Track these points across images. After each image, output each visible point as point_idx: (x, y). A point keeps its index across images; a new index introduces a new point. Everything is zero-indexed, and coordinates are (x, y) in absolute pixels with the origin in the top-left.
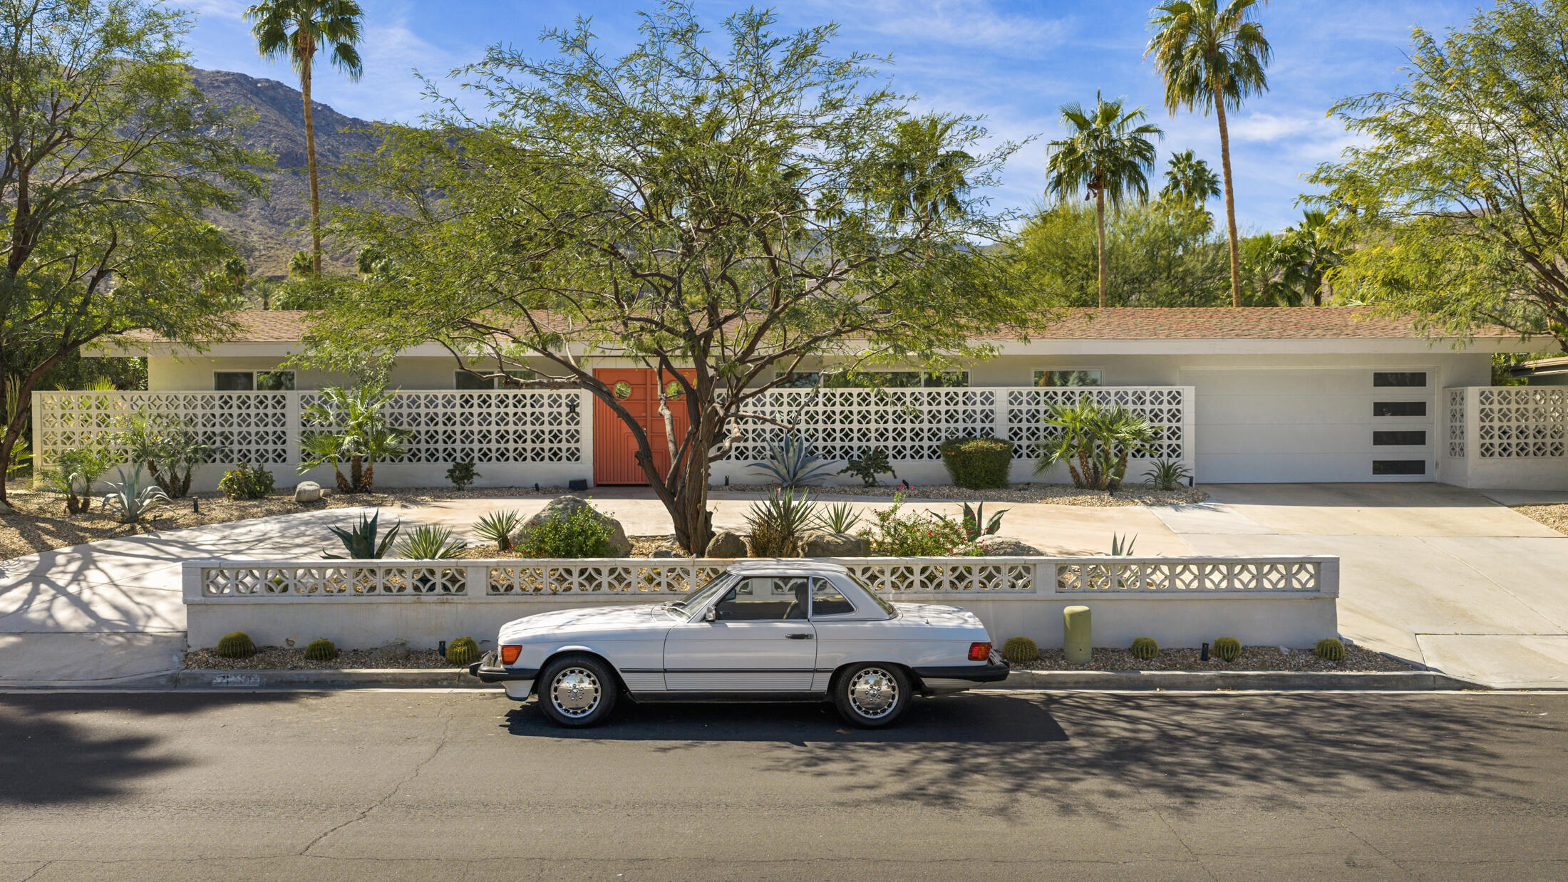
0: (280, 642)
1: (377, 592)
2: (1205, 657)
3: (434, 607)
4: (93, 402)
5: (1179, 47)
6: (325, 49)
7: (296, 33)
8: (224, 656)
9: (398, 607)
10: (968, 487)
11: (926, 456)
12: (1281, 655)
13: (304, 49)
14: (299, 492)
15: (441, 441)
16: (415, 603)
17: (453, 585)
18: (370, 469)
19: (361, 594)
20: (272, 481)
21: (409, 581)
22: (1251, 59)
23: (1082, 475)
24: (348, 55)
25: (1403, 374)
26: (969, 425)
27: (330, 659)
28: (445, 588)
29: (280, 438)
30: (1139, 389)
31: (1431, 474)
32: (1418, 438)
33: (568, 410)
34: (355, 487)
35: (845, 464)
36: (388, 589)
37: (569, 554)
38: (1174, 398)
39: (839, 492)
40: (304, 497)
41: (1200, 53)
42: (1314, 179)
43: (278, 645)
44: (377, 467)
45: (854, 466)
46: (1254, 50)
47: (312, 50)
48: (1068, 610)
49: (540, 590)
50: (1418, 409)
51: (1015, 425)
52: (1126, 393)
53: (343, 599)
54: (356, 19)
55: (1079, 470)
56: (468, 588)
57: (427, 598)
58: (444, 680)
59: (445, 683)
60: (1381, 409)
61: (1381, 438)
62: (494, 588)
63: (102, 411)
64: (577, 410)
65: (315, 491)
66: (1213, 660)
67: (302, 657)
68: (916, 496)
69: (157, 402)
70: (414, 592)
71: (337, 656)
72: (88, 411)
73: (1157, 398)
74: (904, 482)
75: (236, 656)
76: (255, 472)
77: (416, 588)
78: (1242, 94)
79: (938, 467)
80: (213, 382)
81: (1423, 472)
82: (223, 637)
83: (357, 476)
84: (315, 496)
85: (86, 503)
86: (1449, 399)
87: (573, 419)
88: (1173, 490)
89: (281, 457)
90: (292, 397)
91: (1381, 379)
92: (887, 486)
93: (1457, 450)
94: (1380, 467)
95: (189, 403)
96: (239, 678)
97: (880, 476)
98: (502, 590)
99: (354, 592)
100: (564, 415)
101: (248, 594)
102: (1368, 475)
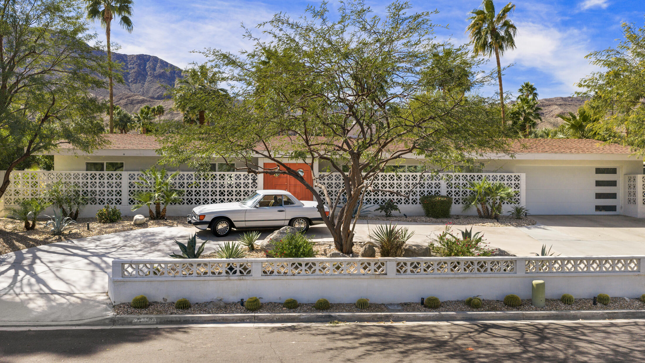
0: (160, 299)
1: (208, 275)
2: (595, 303)
3: (236, 281)
4: (30, 176)
5: (480, 29)
6: (116, 19)
7: (104, 11)
8: (135, 307)
9: (218, 282)
10: (433, 217)
11: (411, 203)
12: (627, 302)
13: (108, 18)
14: (136, 220)
15: (194, 195)
16: (227, 280)
17: (245, 271)
18: (165, 208)
19: (200, 276)
20: (120, 214)
21: (223, 270)
22: (510, 35)
23: (482, 212)
24: (126, 21)
25: (608, 169)
26: (430, 189)
27: (188, 309)
28: (241, 272)
29: (119, 193)
30: (502, 174)
31: (619, 211)
32: (613, 196)
33: (252, 181)
34: (157, 217)
35: (377, 206)
36: (213, 273)
37: (296, 256)
38: (517, 178)
39: (376, 219)
40: (138, 222)
41: (489, 32)
42: (580, 85)
43: (159, 301)
44: (169, 207)
45: (382, 208)
46: (511, 30)
47: (111, 18)
48: (535, 282)
49: (286, 273)
50: (613, 183)
51: (450, 190)
52: (497, 176)
53: (192, 278)
54: (130, 5)
55: (481, 210)
56: (252, 273)
57: (233, 277)
58: (248, 319)
59: (248, 321)
60: (599, 183)
61: (599, 196)
62: (265, 272)
63: (34, 180)
64: (256, 181)
65: (143, 219)
66: (599, 305)
67: (174, 308)
68: (411, 221)
69: (61, 176)
70: (226, 275)
71: (190, 307)
72: (28, 180)
73: (509, 178)
74: (404, 215)
75: (141, 307)
76: (112, 210)
77: (227, 272)
78: (505, 49)
79: (418, 208)
80: (85, 167)
81: (615, 210)
82: (134, 298)
83: (158, 212)
84: (142, 222)
85: (34, 225)
86: (627, 180)
87: (254, 185)
88: (521, 219)
89: (119, 202)
90: (125, 175)
91: (599, 171)
92: (396, 217)
93: (632, 201)
94: (598, 208)
95: (76, 177)
96: (146, 319)
97: (393, 212)
98: (268, 273)
99: (197, 275)
100: (250, 183)
101: (144, 276)
102: (593, 212)
